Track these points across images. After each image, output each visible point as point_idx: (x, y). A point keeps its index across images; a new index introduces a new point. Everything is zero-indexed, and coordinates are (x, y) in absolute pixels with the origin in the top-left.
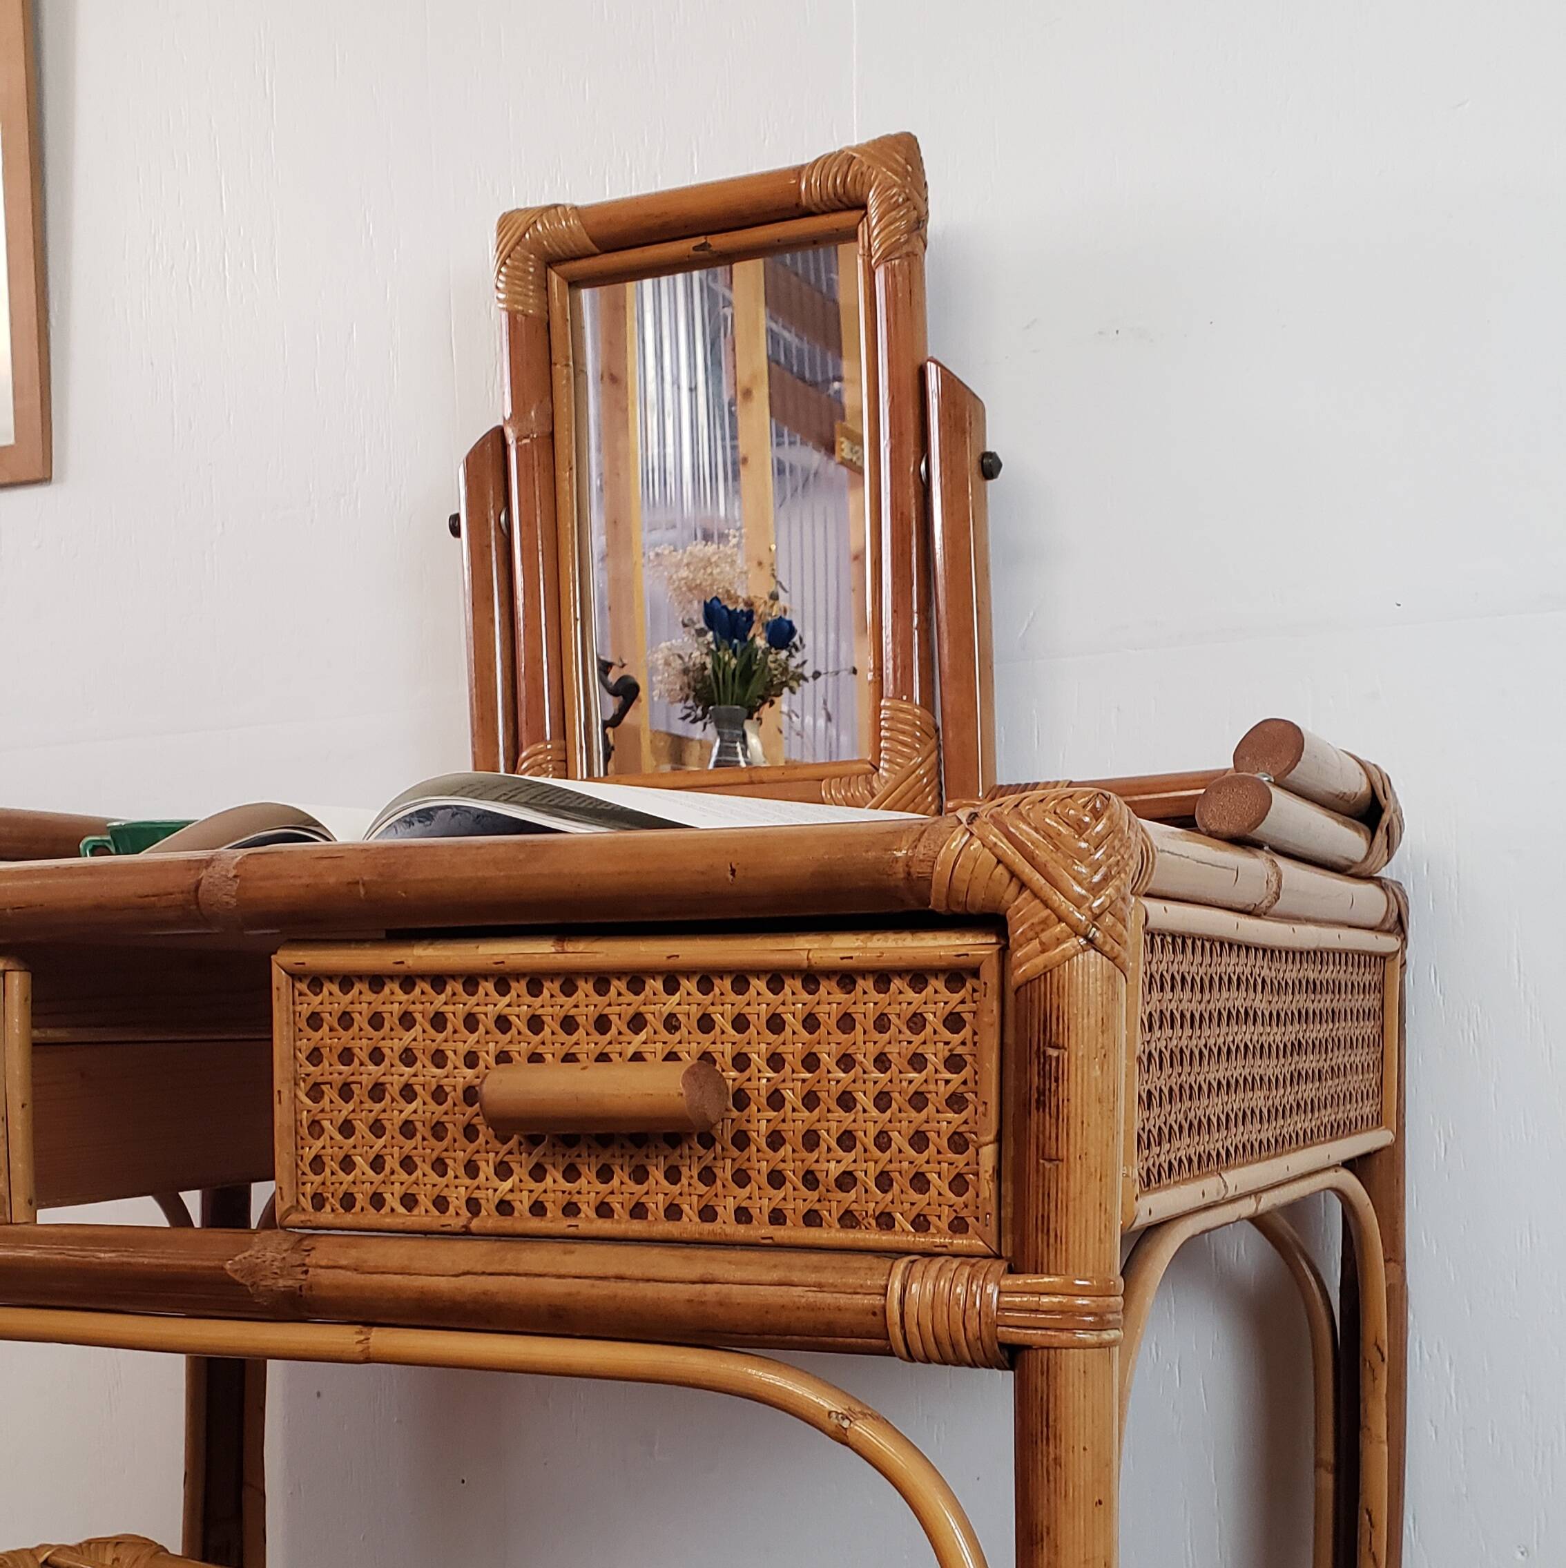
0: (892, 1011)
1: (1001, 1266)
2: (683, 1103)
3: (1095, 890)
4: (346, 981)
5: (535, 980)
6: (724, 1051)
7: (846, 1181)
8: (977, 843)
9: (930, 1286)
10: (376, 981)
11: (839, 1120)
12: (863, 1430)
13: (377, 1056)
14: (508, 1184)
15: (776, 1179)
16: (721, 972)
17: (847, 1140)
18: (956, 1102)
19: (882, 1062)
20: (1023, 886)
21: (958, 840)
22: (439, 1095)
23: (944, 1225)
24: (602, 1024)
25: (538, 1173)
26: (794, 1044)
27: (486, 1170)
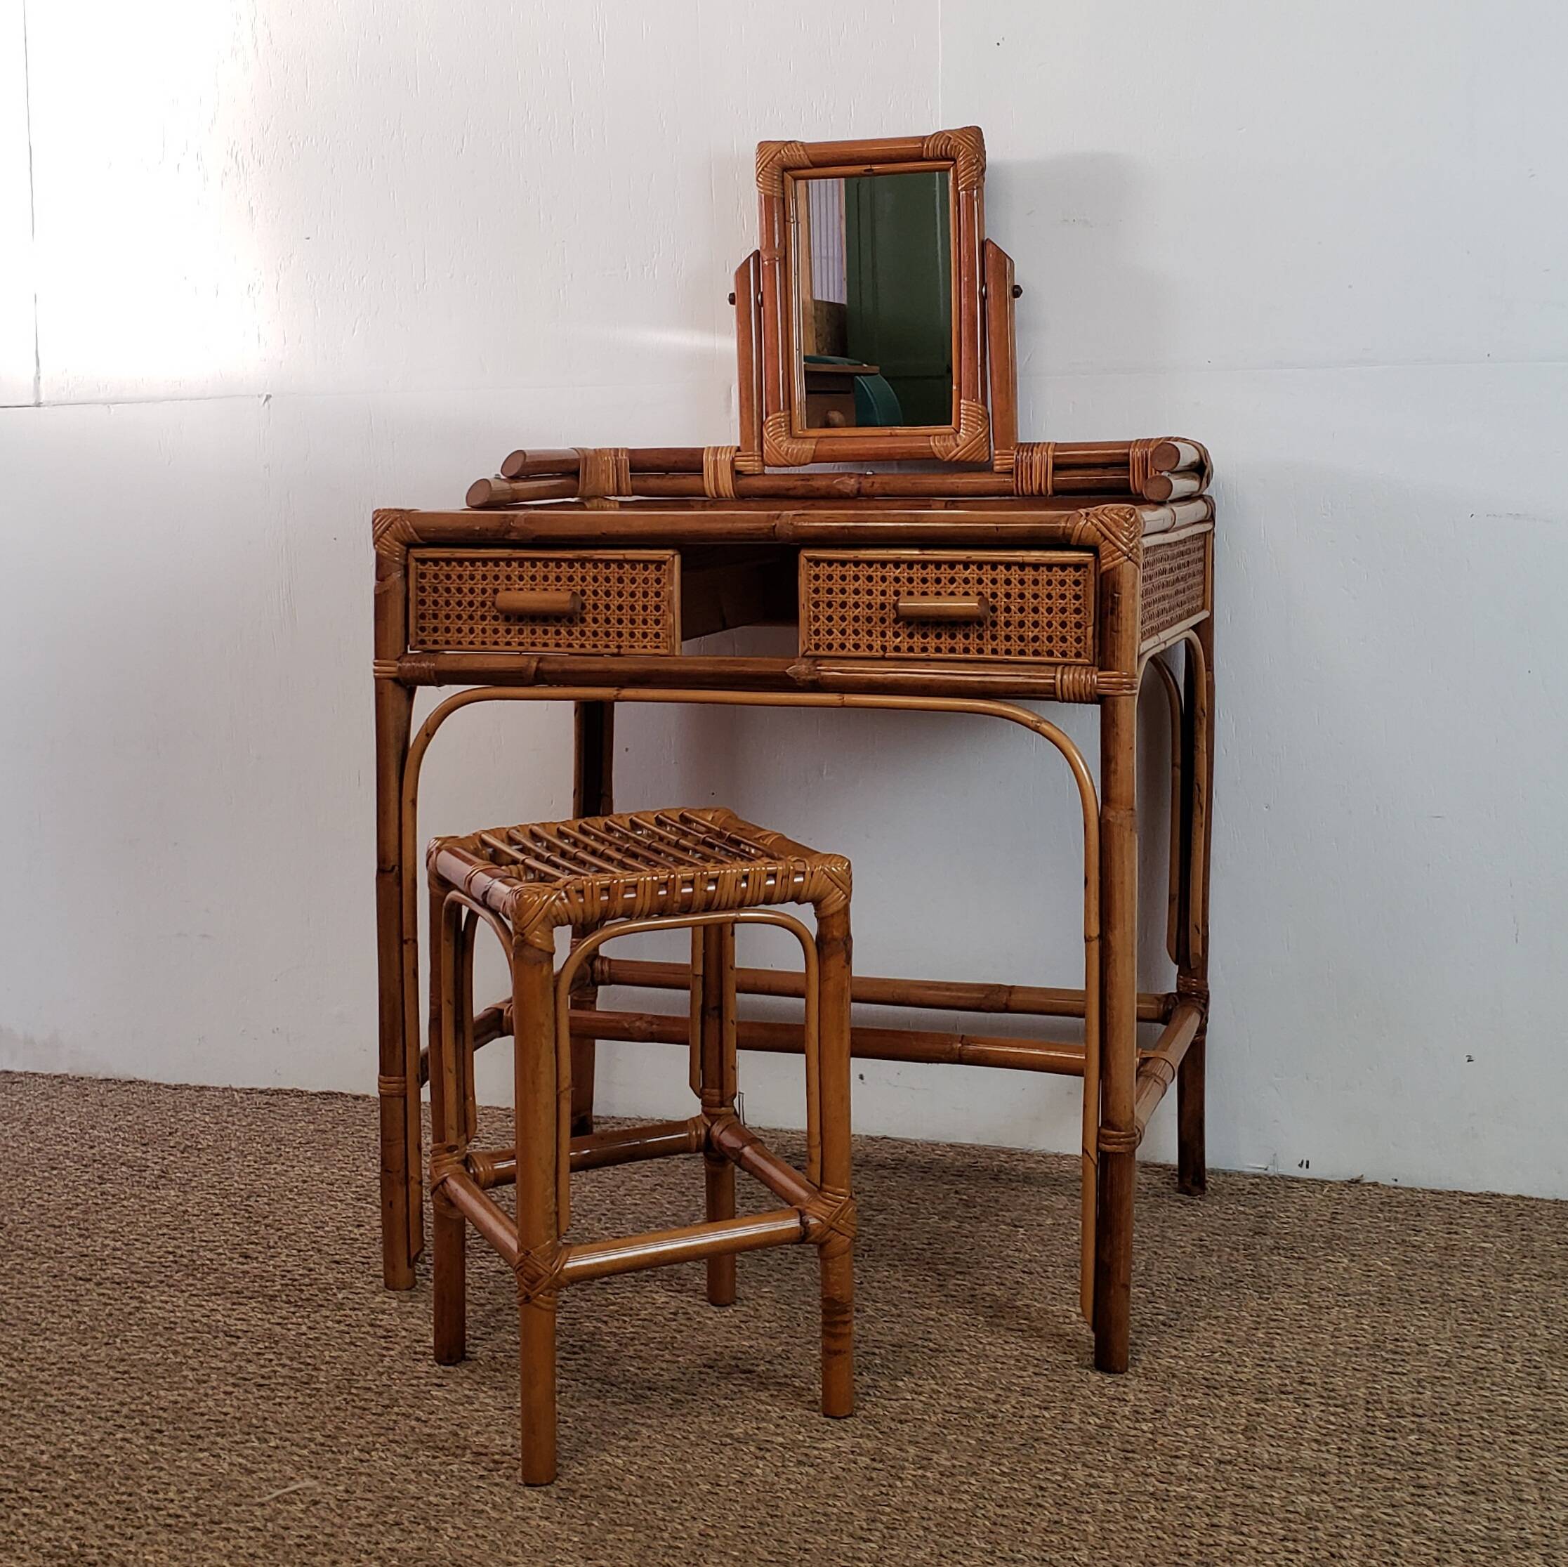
0: (1053, 579)
1: (1096, 669)
2: (978, 611)
3: (1131, 541)
4: (830, 562)
5: (911, 564)
6: (988, 592)
7: (1035, 639)
8: (1089, 523)
9: (1071, 677)
10: (843, 563)
11: (1032, 617)
12: (1045, 727)
13: (843, 591)
14: (899, 640)
15: (1008, 638)
16: (987, 563)
17: (1036, 624)
18: (1077, 611)
19: (1049, 596)
20: (1106, 538)
21: (1082, 522)
22: (870, 606)
23: (1073, 654)
24: (938, 581)
25: (911, 636)
26: (1015, 589)
27: (889, 634)
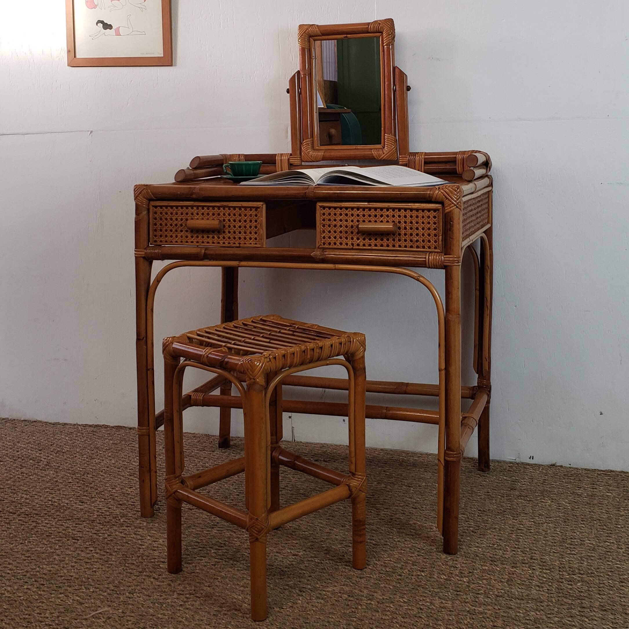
0: (424, 215)
1: (443, 254)
2: (393, 229)
3: (458, 199)
4: (330, 208)
5: (364, 209)
6: (397, 221)
7: (417, 241)
8: (440, 192)
9: (432, 257)
10: (335, 208)
11: (416, 232)
12: (421, 279)
13: (335, 220)
14: (359, 241)
15: (405, 240)
16: (396, 208)
17: (417, 235)
18: (435, 229)
19: (423, 223)
20: (447, 198)
21: (437, 192)
22: (346, 227)
23: (433, 248)
24: (376, 216)
25: (364, 239)
26: (408, 220)
27: (355, 238)
